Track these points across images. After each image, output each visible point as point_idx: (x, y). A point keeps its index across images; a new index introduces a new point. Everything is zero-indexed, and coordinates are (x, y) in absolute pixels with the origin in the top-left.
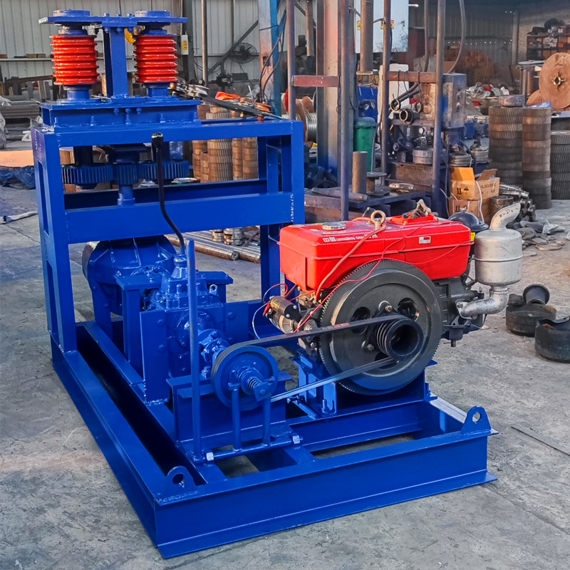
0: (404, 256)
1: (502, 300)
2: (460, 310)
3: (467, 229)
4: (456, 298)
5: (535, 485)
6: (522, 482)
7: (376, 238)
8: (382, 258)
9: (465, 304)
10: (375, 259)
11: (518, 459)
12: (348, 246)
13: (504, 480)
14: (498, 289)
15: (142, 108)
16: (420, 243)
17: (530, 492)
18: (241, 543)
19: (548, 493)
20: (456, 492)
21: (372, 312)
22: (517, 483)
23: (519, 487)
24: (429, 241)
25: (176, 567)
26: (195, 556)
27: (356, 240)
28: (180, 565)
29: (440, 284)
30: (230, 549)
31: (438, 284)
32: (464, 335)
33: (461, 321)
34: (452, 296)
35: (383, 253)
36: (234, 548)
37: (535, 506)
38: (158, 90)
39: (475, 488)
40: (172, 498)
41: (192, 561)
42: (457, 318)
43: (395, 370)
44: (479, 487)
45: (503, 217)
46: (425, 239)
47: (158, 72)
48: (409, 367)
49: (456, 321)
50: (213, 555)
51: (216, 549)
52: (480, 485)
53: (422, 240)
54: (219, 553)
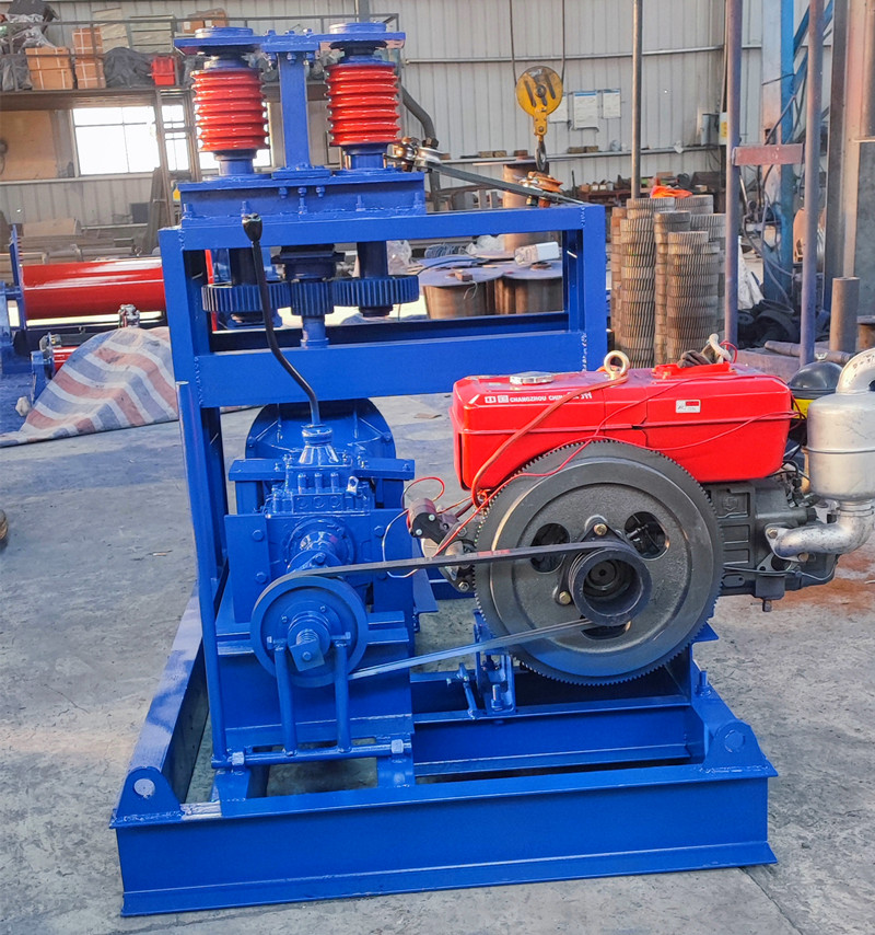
0: (638, 433)
1: (854, 528)
2: (773, 543)
3: (784, 389)
4: (767, 521)
5: (853, 883)
6: (833, 874)
7: (589, 400)
8: (595, 436)
9: (782, 532)
10: (580, 438)
11: (857, 831)
12: (530, 412)
13: (801, 870)
14: (850, 506)
15: (326, 186)
16: (678, 411)
17: (835, 893)
18: (256, 909)
19: (869, 901)
20: (685, 875)
21: (572, 532)
22: (822, 875)
23: (820, 882)
24: (697, 409)
25: (131, 932)
26: (173, 918)
27: (548, 401)
28: (140, 931)
29: (732, 492)
30: (233, 917)
31: (728, 491)
32: (786, 592)
33: (778, 564)
34: (760, 516)
35: (597, 428)
36: (241, 915)
37: (823, 920)
38: (365, 157)
39: (726, 872)
40: (135, 817)
41: (162, 927)
42: (770, 557)
43: (616, 644)
44: (736, 872)
45: (861, 368)
46: (687, 404)
47: (366, 125)
48: (648, 640)
49: (767, 563)
50: (200, 922)
51: (212, 913)
52: (742, 868)
53: (681, 407)
54: (214, 920)
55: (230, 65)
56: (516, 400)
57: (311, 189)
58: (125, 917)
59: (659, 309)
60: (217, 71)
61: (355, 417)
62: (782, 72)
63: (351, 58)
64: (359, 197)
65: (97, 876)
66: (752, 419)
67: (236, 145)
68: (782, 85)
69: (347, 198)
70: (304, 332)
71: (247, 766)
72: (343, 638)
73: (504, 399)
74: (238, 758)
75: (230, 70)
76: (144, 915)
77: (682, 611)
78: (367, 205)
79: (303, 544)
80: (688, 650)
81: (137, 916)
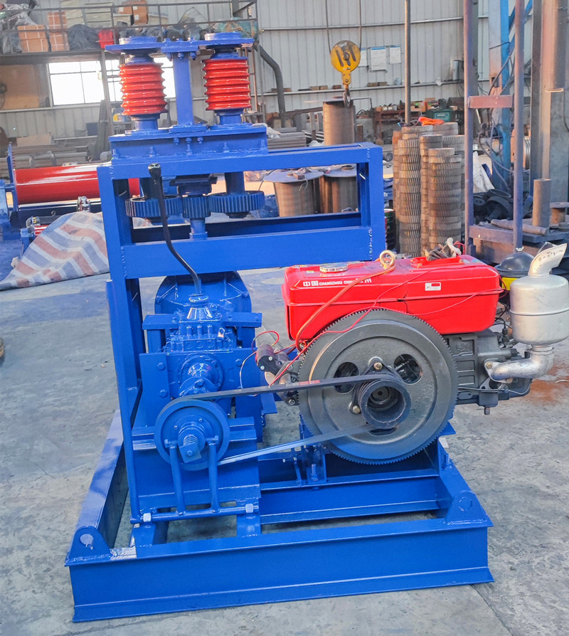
0: (401, 305)
1: (541, 362)
2: (490, 372)
3: (495, 274)
4: (486, 357)
5: (543, 594)
6: (530, 589)
7: (370, 283)
8: (373, 306)
9: (495, 364)
10: (364, 308)
11: (546, 558)
12: (332, 292)
13: (509, 585)
14: (538, 348)
15: (204, 137)
16: (426, 289)
17: (531, 602)
18: (160, 616)
19: (553, 607)
20: (435, 590)
21: (361, 367)
22: (523, 589)
23: (522, 594)
24: (439, 288)
25: (79, 633)
26: (105, 623)
27: (343, 284)
28: (85, 632)
29: (463, 339)
30: (144, 622)
31: (460, 339)
32: (499, 402)
33: (494, 384)
34: (481, 354)
35: (375, 301)
36: (150, 621)
37: (523, 621)
38: (228, 117)
39: (461, 588)
40: (81, 558)
41: (99, 629)
42: (488, 380)
43: (389, 438)
44: (468, 588)
45: (543, 261)
46: (433, 285)
47: (229, 98)
48: (411, 435)
49: (486, 384)
50: (124, 625)
51: (131, 619)
52: (472, 585)
53: (429, 287)
54: (132, 624)
55: (141, 61)
56: (323, 284)
57: (194, 139)
58: (75, 622)
59: (423, 198)
60: (134, 64)
61: (225, 282)
62: (502, 41)
63: (219, 55)
64: (225, 143)
65: (58, 594)
66: (475, 294)
67: (146, 111)
68: (502, 49)
69: (217, 143)
70: (192, 229)
71: (153, 522)
72: (213, 439)
73: (315, 283)
74: (147, 517)
75: (142, 64)
76: (87, 621)
77: (432, 417)
78: (231, 148)
79: (190, 371)
80: (436, 440)
81: (83, 622)
